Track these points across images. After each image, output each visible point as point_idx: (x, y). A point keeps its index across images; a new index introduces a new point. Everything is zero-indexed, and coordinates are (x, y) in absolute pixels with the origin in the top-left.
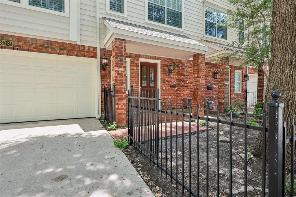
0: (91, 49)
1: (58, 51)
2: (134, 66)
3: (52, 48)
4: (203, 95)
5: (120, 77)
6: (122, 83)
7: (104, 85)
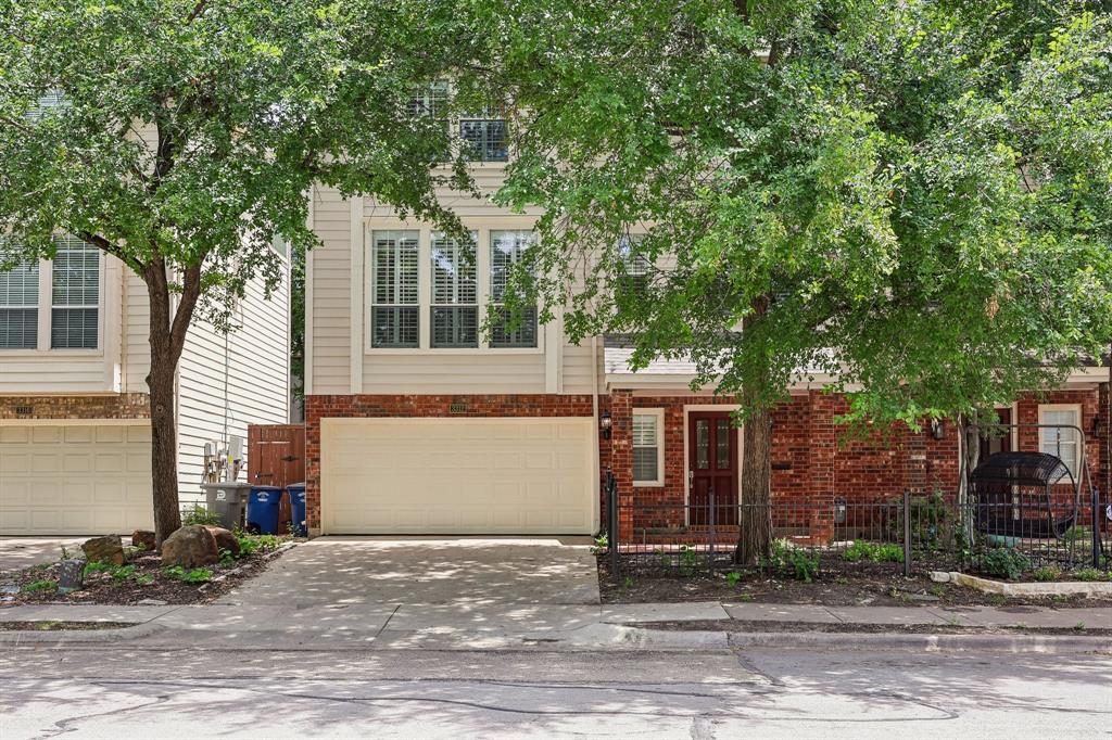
0: (583, 399)
1: (527, 411)
2: (671, 424)
3: (518, 406)
4: (831, 488)
5: (621, 456)
6: (626, 466)
7: (606, 468)
